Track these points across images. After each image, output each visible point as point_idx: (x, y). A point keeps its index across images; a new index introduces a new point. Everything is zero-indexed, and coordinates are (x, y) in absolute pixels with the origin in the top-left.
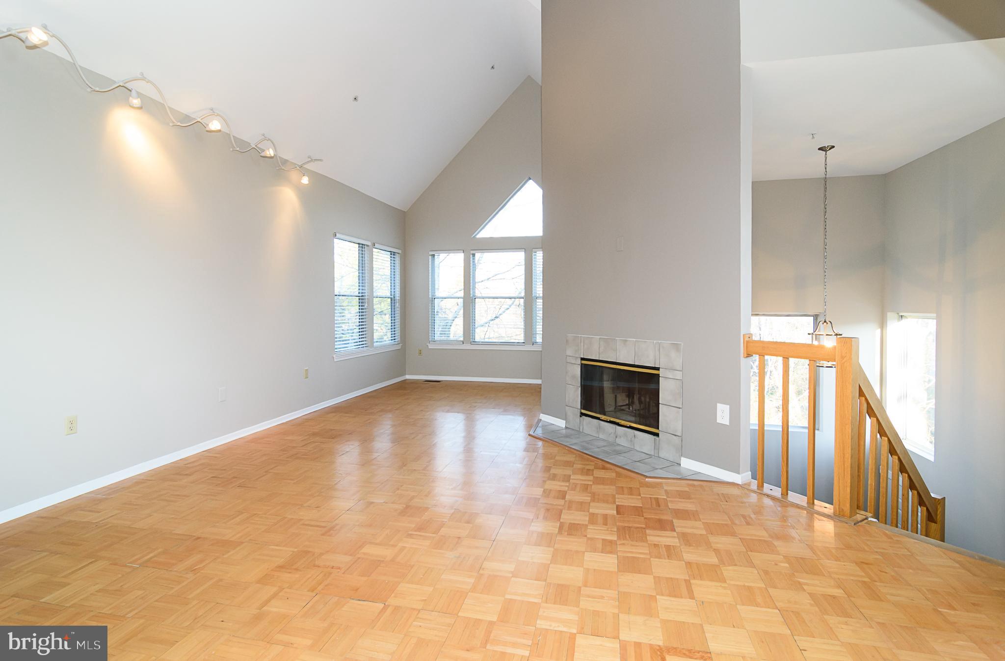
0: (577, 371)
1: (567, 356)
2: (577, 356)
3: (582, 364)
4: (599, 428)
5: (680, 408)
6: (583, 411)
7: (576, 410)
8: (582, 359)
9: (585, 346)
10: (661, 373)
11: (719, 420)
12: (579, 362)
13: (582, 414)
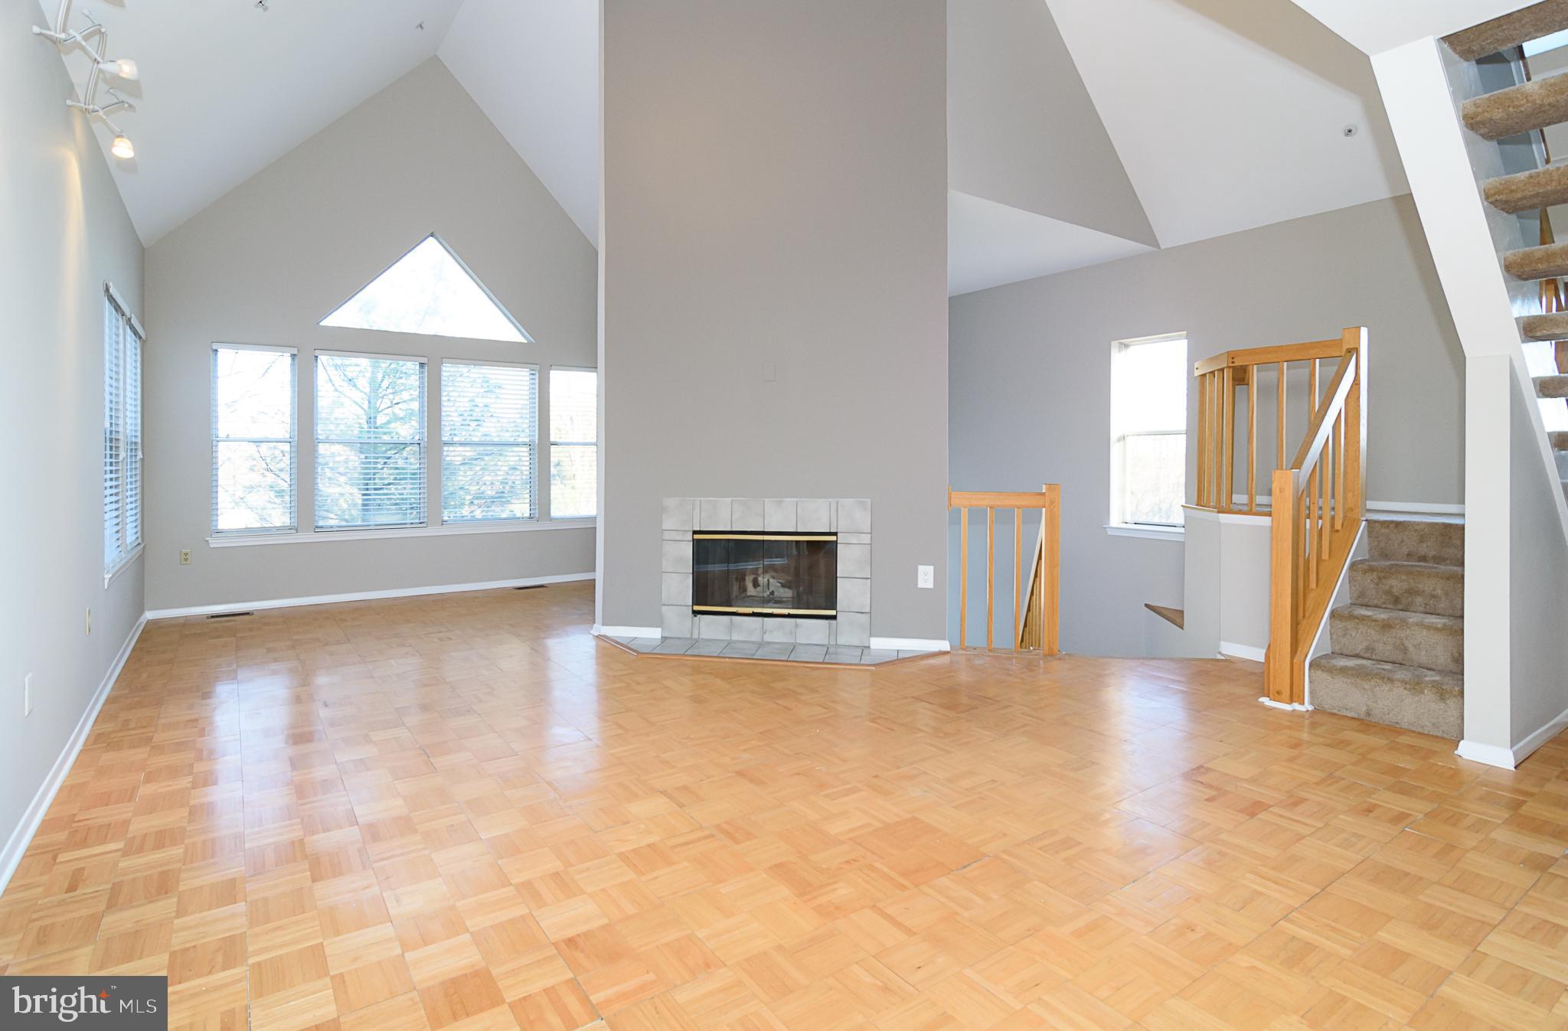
0: (688, 551)
1: (663, 530)
2: (687, 529)
3: (693, 540)
4: (731, 627)
5: (867, 578)
6: (696, 608)
7: (685, 608)
8: (695, 532)
9: (703, 514)
10: (841, 538)
11: (921, 585)
12: (689, 536)
13: (695, 613)
